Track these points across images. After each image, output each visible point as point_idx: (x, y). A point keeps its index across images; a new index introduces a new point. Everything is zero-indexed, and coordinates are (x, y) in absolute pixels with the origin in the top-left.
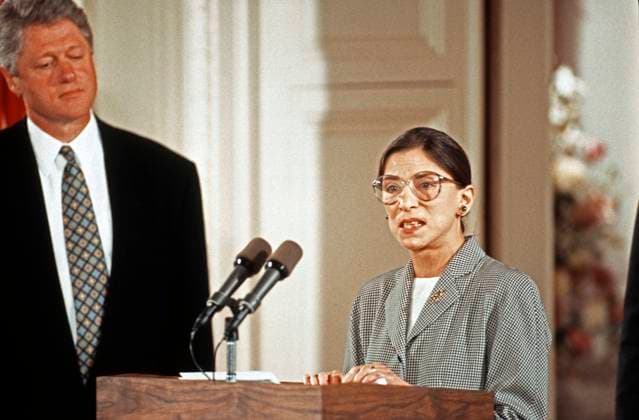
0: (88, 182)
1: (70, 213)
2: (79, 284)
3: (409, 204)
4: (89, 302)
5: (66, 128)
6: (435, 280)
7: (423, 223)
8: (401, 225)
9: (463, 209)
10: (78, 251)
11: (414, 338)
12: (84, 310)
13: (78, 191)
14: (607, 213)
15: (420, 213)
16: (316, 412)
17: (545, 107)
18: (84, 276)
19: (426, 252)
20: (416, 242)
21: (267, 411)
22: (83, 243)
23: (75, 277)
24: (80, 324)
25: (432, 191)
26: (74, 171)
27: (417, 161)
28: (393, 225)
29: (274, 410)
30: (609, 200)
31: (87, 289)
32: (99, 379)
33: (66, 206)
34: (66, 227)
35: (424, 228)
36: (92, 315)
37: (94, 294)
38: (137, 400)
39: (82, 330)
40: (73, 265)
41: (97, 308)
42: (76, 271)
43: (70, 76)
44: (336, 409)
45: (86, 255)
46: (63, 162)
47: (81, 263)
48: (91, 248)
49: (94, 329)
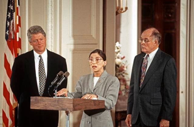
0: (44, 62)
1: (40, 68)
2: (41, 81)
3: (94, 63)
4: (42, 85)
5: (40, 53)
6: (99, 78)
7: (96, 67)
8: (93, 67)
9: (104, 65)
10: (41, 75)
11: (95, 89)
12: (41, 86)
13: (42, 64)
14: (125, 69)
15: (96, 65)
16: (72, 103)
17: (114, 49)
18: (42, 80)
19: (97, 72)
20: (95, 70)
21: (63, 103)
22: (42, 74)
23: (40, 80)
24: (40, 89)
25: (99, 61)
26: (41, 60)
27: (97, 55)
28: (91, 67)
29: (64, 103)
30: (125, 67)
31: (42, 82)
32: (31, 97)
33: (39, 67)
34: (39, 70)
35: (97, 68)
36: (43, 87)
37: (43, 84)
38: (38, 101)
39: (41, 90)
40: (40, 78)
41: (44, 86)
42: (40, 79)
43: (40, 44)
44: (75, 103)
45: (42, 76)
46: (39, 58)
47: (41, 78)
48: (43, 75)
49: (43, 90)
